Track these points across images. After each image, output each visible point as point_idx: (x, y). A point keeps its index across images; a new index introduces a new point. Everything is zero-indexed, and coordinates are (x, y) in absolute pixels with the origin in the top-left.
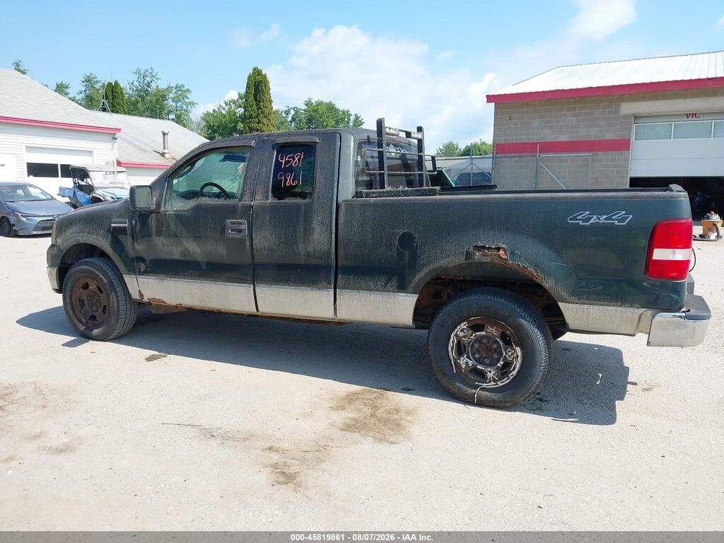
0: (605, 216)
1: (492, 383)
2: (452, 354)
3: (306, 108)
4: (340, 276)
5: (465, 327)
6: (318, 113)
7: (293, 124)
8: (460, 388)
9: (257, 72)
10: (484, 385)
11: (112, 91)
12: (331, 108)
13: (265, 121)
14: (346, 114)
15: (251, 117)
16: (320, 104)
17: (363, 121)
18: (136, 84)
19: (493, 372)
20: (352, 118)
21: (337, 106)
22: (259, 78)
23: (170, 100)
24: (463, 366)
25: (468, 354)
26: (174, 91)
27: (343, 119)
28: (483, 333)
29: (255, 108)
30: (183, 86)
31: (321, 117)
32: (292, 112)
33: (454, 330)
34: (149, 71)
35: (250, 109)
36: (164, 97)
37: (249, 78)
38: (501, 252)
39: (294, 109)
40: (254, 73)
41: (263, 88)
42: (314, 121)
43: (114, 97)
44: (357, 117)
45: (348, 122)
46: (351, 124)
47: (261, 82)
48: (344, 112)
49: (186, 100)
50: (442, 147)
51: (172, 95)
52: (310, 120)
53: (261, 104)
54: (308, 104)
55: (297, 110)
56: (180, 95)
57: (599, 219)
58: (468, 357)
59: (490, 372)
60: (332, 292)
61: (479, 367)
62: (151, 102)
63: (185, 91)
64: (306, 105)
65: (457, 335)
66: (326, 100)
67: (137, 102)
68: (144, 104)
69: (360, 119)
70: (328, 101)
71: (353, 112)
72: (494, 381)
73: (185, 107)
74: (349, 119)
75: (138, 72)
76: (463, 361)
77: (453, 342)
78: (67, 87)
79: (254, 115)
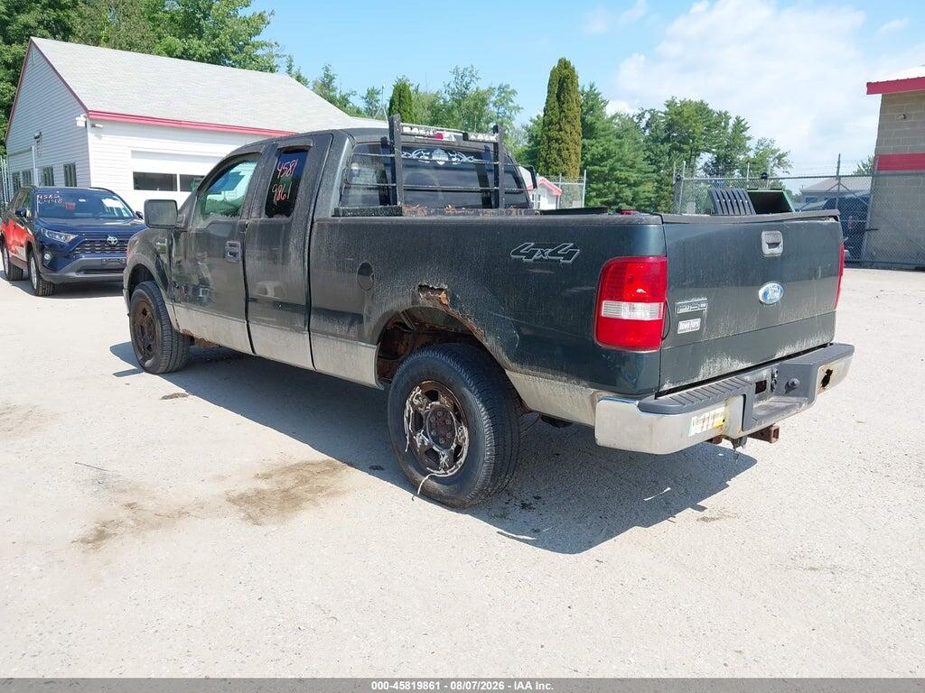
0: (550, 250)
1: (442, 471)
2: (408, 427)
3: (667, 110)
4: (312, 317)
5: (419, 393)
6: (682, 117)
7: (647, 131)
8: (411, 473)
9: (564, 64)
10: (435, 473)
11: (400, 95)
12: (701, 109)
13: (568, 127)
14: (724, 116)
15: (551, 123)
16: (684, 104)
17: (747, 126)
18: (453, 86)
19: (446, 457)
20: (731, 122)
21: (710, 107)
22: (565, 72)
23: (491, 105)
24: (419, 444)
25: (425, 430)
26: (497, 93)
27: (717, 124)
28: (438, 403)
29: (557, 111)
30: (507, 86)
31: (686, 121)
32: (648, 116)
33: (408, 396)
34: (469, 70)
35: (550, 112)
36: (484, 102)
37: (553, 73)
38: (443, 295)
39: (649, 112)
40: (559, 66)
41: (570, 85)
42: (676, 128)
43: (400, 101)
44: (739, 121)
45: (725, 128)
46: (730, 130)
47: (567, 77)
48: (720, 115)
49: (510, 104)
50: (866, 162)
51: (493, 99)
52: (670, 126)
53: (565, 106)
54: (670, 104)
55: (654, 115)
56: (504, 97)
57: (543, 253)
58: (425, 434)
59: (443, 456)
60: (307, 336)
61: (434, 448)
62: (468, 107)
63: (510, 93)
64: (668, 106)
65: (412, 404)
66: (696, 98)
67: (453, 108)
68: (460, 111)
69: (743, 123)
70: (698, 100)
71: (733, 115)
72: (445, 469)
73: (508, 113)
74: (727, 124)
75: (456, 71)
76: (420, 438)
77: (409, 411)
78: (378, 93)
79: (555, 120)
